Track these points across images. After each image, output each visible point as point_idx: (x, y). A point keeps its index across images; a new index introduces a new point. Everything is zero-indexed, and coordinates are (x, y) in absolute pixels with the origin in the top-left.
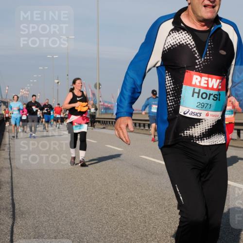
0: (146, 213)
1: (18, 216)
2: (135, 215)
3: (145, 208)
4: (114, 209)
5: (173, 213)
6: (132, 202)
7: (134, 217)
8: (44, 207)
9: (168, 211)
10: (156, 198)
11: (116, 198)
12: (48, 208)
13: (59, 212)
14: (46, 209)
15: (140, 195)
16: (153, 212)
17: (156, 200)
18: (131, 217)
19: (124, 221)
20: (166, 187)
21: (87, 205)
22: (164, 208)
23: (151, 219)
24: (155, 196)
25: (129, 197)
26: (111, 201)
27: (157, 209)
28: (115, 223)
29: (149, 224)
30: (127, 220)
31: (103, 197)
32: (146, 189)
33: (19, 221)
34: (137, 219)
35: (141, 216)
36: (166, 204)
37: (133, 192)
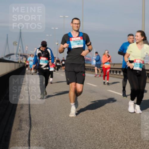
0: (111, 125)
1: (33, 125)
2: (104, 126)
3: (111, 122)
4: (92, 122)
5: (128, 126)
6: (103, 119)
7: (104, 128)
8: (49, 120)
9: (125, 125)
10: (118, 116)
11: (93, 116)
12: (51, 121)
13: (58, 123)
14: (50, 121)
15: (107, 114)
16: (115, 125)
17: (118, 117)
18: (102, 127)
19: (98, 130)
20: (124, 110)
21: (75, 120)
22: (123, 123)
23: (114, 129)
24: (117, 115)
25: (101, 115)
26: (90, 117)
27: (118, 123)
28: (92, 131)
29: (113, 132)
30: (100, 129)
31: (85, 115)
32: (111, 111)
33: (34, 128)
34: (106, 129)
35: (108, 127)
36: (124, 120)
37: (103, 112)
